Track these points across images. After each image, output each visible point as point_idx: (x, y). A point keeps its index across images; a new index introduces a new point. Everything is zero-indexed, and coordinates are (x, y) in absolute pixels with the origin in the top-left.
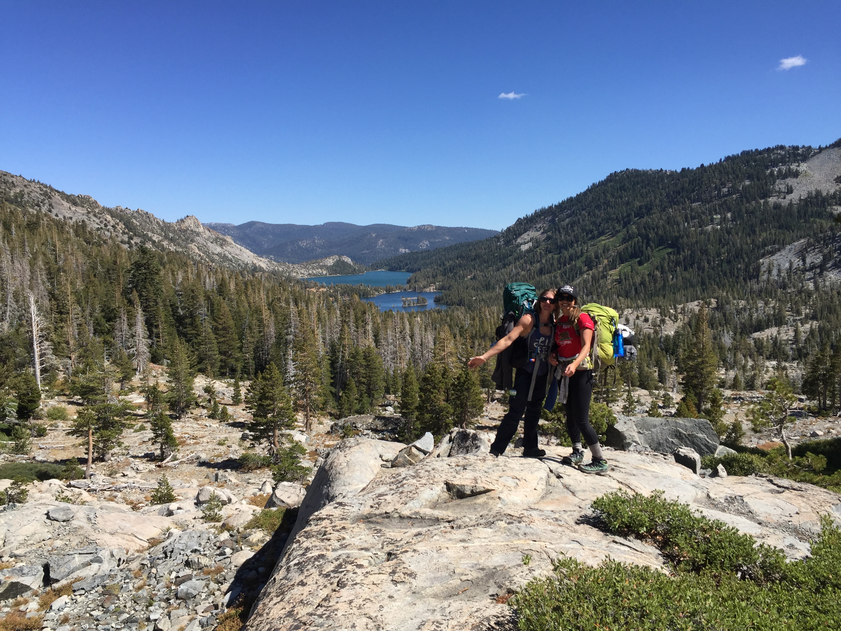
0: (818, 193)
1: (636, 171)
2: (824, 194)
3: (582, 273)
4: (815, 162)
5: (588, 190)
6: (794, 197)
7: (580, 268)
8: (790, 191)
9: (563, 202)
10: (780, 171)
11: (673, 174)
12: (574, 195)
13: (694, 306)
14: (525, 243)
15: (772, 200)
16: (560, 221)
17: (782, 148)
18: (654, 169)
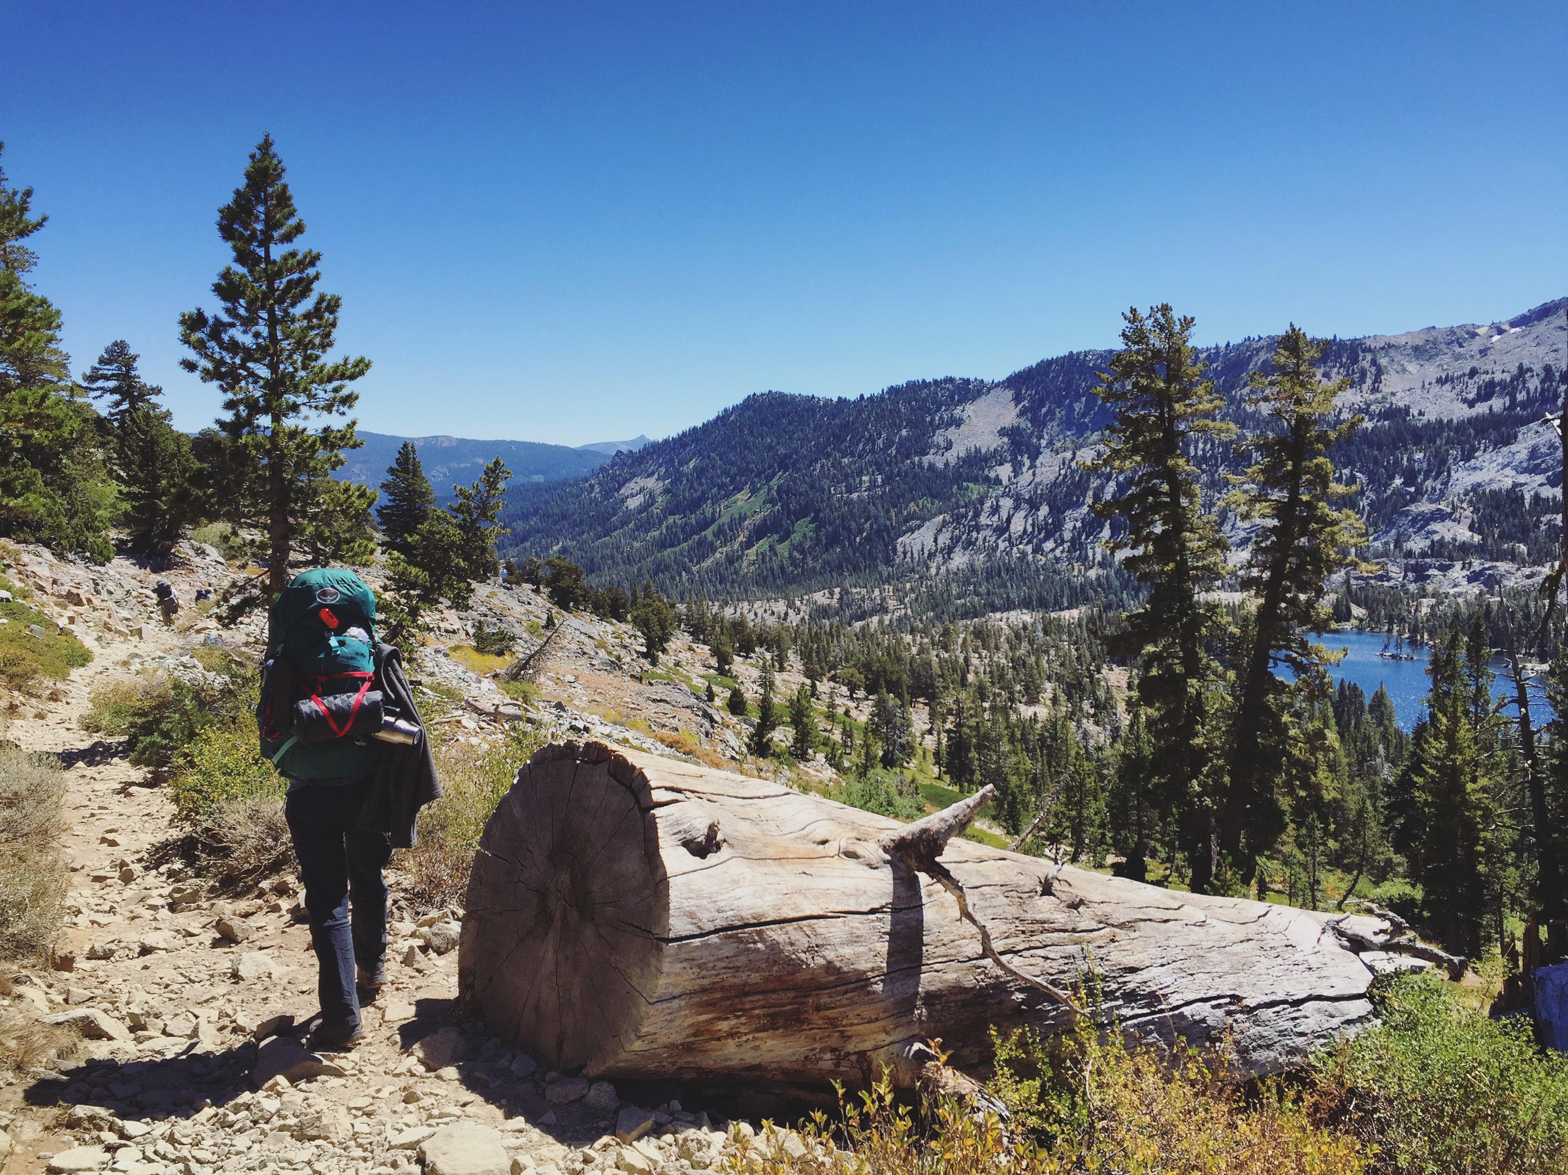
0: (978, 451)
1: (782, 395)
2: (983, 451)
3: (714, 550)
4: (982, 403)
5: (718, 418)
6: (951, 456)
7: (712, 544)
8: (949, 446)
9: (684, 434)
10: (941, 418)
11: (828, 402)
12: (699, 425)
13: (820, 598)
14: (632, 496)
15: (926, 460)
16: (681, 464)
17: (951, 380)
18: (804, 394)
